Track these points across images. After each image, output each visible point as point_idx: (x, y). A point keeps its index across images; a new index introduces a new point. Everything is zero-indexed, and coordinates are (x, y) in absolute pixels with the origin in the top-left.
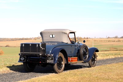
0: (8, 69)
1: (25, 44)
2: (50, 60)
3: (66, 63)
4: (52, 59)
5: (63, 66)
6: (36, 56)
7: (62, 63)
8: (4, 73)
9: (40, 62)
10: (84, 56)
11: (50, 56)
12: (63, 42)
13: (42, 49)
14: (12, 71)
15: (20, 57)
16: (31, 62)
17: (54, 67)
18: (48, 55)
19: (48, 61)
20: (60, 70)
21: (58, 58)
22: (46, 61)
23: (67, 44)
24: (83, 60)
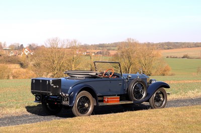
1: (36, 80)
2: (65, 101)
3: (95, 104)
5: (90, 109)
6: (46, 94)
9: (56, 103)
13: (54, 87)
19: (64, 103)
20: (84, 113)
22: (62, 102)
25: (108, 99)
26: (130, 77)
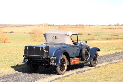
0: (13, 69)
1: (29, 47)
2: (53, 62)
3: (68, 64)
4: (55, 62)
5: (66, 67)
6: (39, 58)
7: (65, 64)
8: (8, 74)
9: (44, 64)
10: (86, 56)
11: (53, 59)
12: (66, 44)
13: (46, 52)
14: (16, 72)
15: (24, 59)
16: (34, 63)
17: (57, 69)
18: (51, 58)
19: (51, 64)
20: (63, 71)
21: (61, 60)
22: (50, 63)
23: (69, 46)
24: (85, 61)
25: (74, 60)
26: (82, 44)
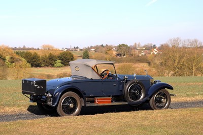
2: (50, 101)
3: (83, 105)
18: (47, 95)
22: (47, 102)
25: (98, 99)
26: (126, 79)
